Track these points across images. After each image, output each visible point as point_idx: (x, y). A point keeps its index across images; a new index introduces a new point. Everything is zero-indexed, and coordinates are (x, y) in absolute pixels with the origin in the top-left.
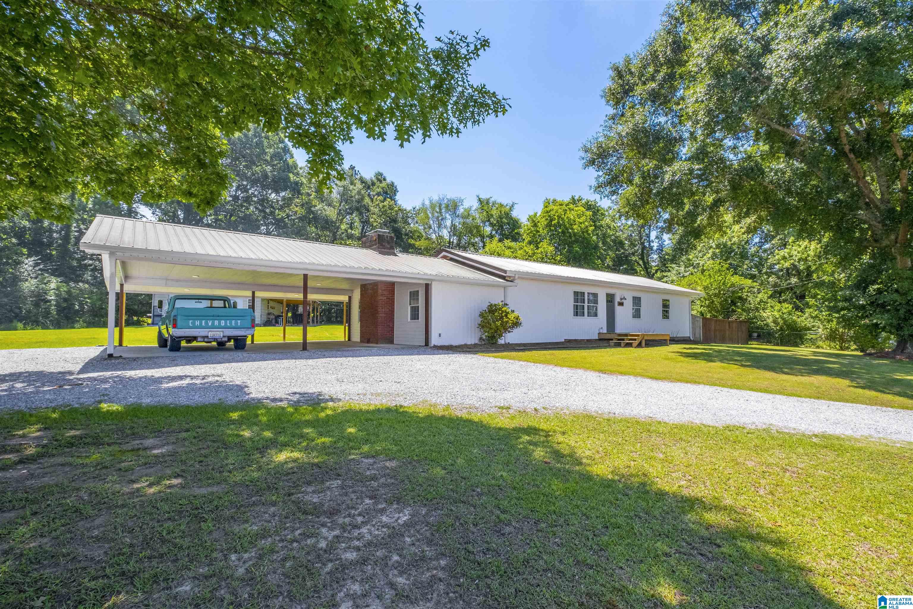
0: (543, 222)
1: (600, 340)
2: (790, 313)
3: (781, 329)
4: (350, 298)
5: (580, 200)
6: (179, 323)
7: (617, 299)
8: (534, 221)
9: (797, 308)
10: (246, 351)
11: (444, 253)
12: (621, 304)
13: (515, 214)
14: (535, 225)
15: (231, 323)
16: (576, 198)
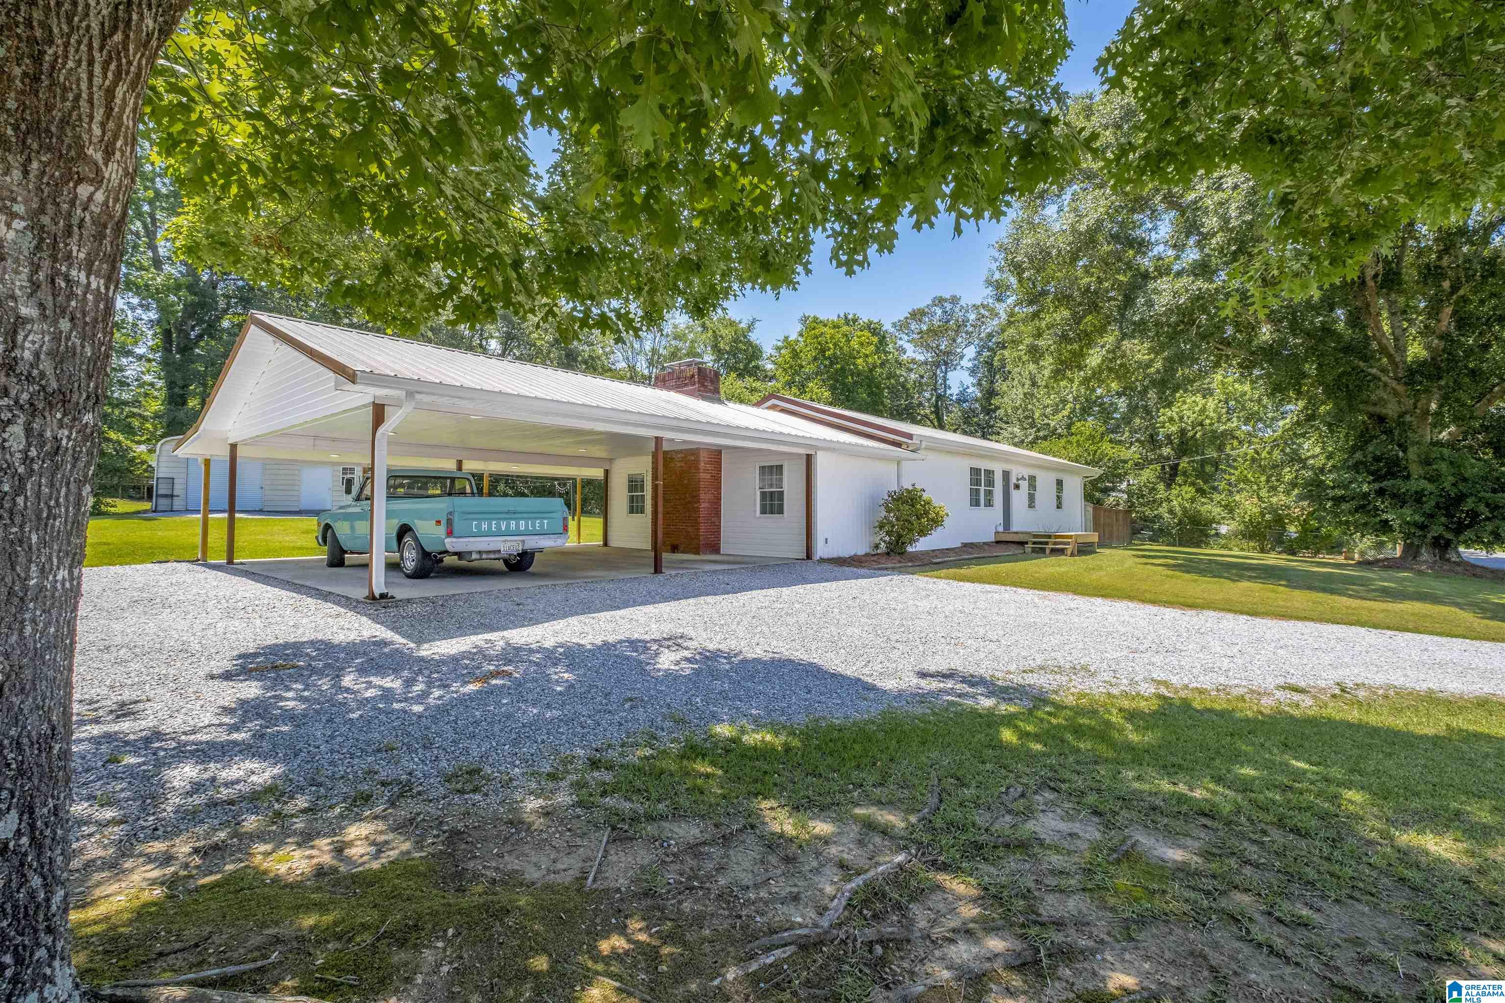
0: (808, 355)
1: (998, 542)
2: (1193, 500)
3: (1180, 522)
4: (607, 472)
5: (855, 321)
6: (457, 527)
7: (1013, 480)
8: (794, 350)
9: (1201, 492)
10: (534, 575)
11: (774, 401)
12: (1017, 487)
13: (753, 337)
14: (795, 355)
15: (534, 526)
16: (850, 317)
